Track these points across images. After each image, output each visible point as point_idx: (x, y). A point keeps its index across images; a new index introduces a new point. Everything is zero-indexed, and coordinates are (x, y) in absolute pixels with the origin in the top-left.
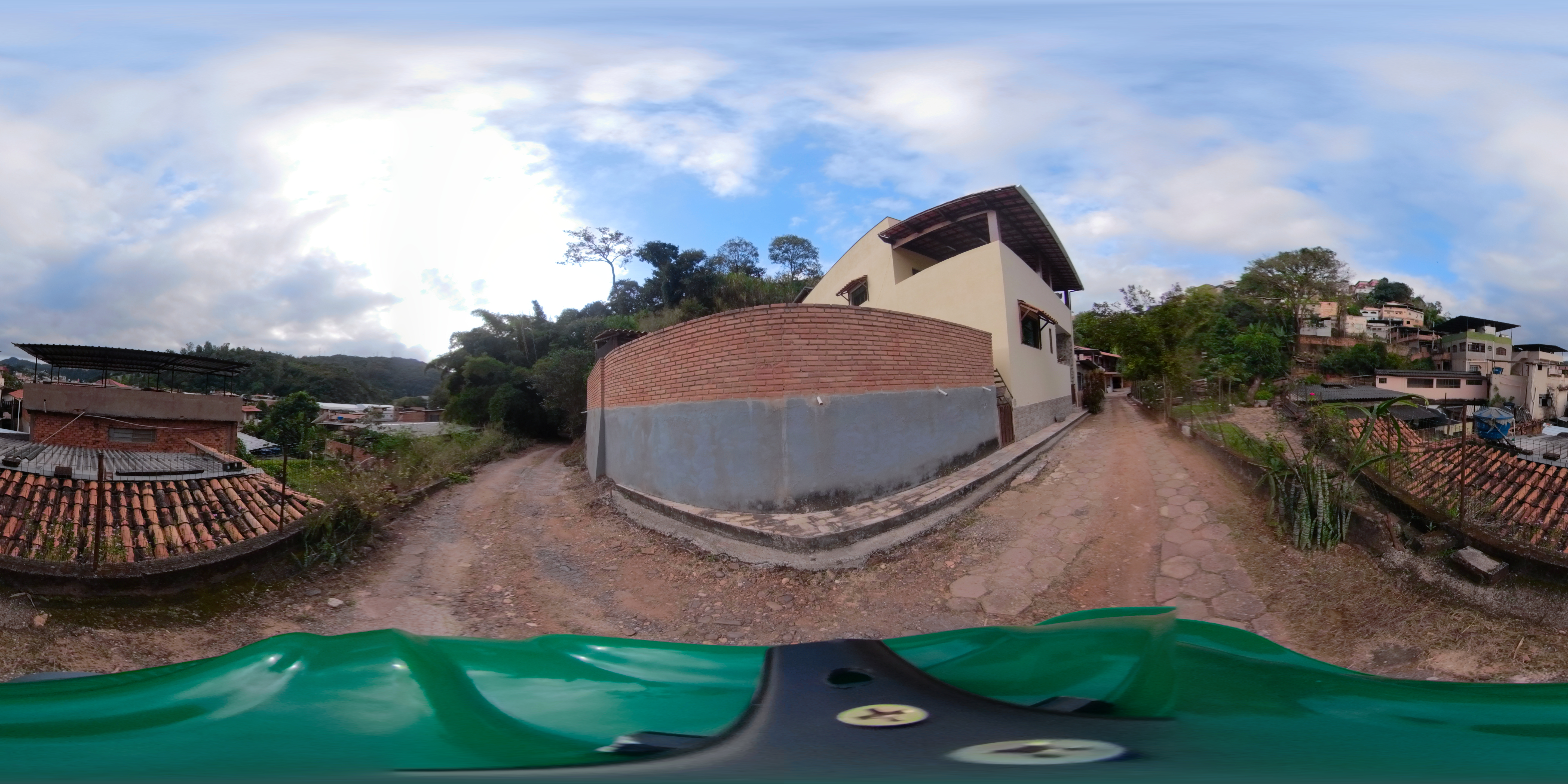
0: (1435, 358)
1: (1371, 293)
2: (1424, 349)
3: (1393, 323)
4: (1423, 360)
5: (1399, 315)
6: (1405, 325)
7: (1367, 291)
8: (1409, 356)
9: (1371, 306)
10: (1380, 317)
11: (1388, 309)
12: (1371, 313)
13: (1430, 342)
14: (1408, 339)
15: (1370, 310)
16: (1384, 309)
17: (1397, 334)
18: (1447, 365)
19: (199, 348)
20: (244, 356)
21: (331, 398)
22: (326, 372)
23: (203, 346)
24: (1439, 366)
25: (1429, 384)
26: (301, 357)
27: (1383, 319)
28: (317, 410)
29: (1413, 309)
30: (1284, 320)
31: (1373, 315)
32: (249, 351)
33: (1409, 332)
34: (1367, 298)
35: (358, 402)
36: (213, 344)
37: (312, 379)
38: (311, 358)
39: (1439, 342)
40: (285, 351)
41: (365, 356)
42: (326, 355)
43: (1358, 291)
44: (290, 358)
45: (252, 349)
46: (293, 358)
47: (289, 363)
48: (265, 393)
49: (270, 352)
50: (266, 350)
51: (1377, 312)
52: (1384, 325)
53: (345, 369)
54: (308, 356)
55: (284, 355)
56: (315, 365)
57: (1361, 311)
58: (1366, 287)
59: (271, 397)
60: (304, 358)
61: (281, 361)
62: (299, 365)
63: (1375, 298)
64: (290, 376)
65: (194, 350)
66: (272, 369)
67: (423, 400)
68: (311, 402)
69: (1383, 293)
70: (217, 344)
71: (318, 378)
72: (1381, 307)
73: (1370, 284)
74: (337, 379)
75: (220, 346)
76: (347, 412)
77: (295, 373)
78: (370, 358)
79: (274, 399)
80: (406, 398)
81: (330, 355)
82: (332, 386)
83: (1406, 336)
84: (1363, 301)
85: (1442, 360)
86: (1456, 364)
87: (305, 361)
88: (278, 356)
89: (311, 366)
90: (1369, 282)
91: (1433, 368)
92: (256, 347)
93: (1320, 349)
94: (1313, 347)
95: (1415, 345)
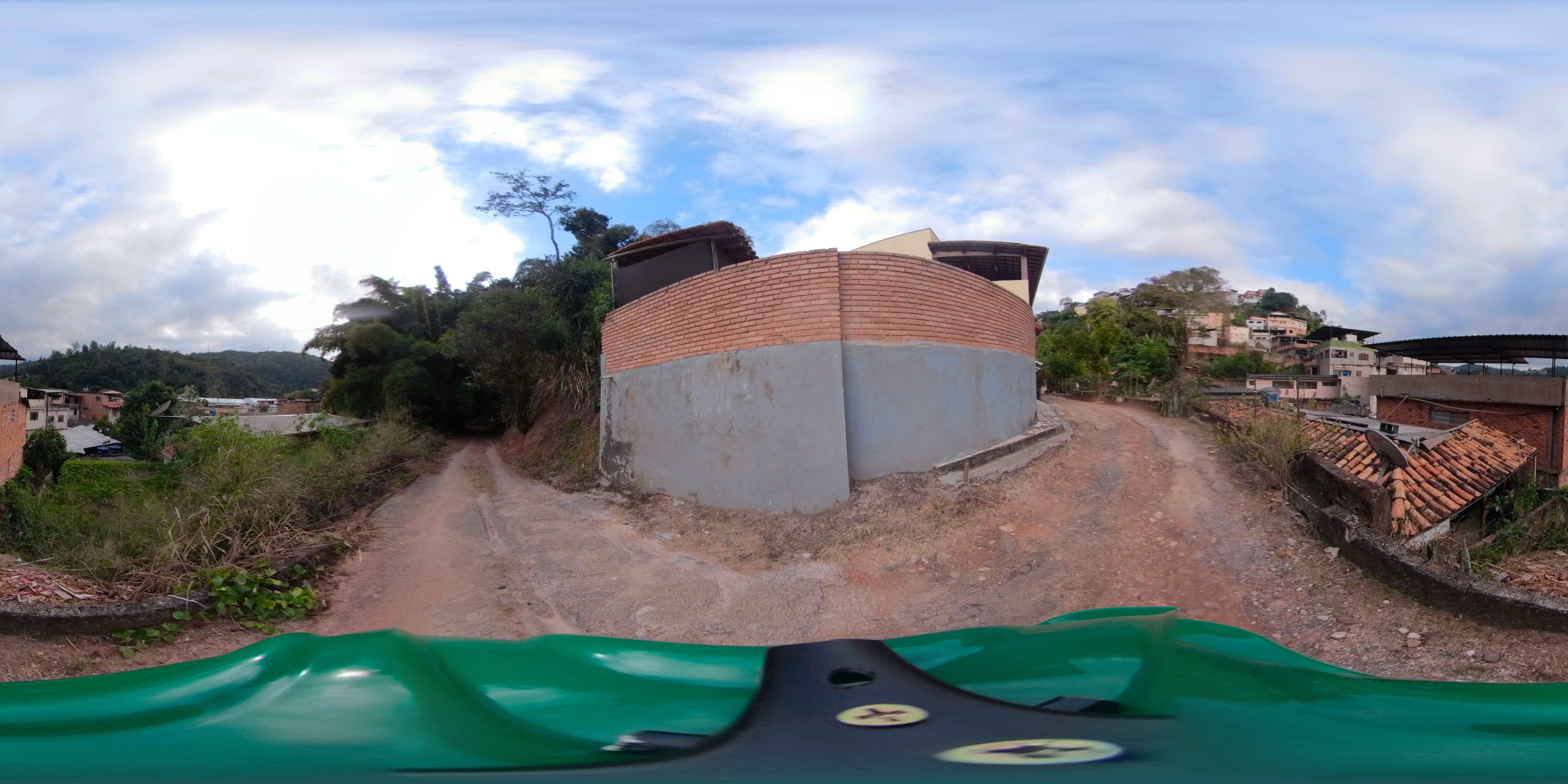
0: (1307, 364)
1: (1258, 303)
2: (1297, 357)
5: (1283, 325)
6: (1288, 334)
7: (1255, 301)
8: (1284, 362)
9: (1257, 316)
11: (1273, 319)
13: (1304, 350)
14: (1286, 347)
15: (1255, 319)
17: (1278, 342)
18: (1316, 370)
19: (85, 348)
20: (130, 354)
22: (213, 369)
24: (1309, 371)
26: (189, 354)
27: (1267, 329)
30: (1174, 330)
31: (1258, 324)
33: (1289, 341)
34: (1255, 307)
35: (246, 396)
36: (100, 343)
37: (198, 375)
38: (200, 355)
39: (1312, 349)
40: (173, 349)
41: (255, 351)
42: (216, 352)
43: (1246, 301)
44: (177, 355)
45: (139, 347)
46: (181, 354)
47: (175, 360)
49: (158, 350)
50: (154, 347)
51: (1263, 322)
52: (1267, 334)
53: (234, 365)
54: (197, 352)
55: (172, 352)
56: (203, 361)
57: (1248, 321)
58: (1254, 297)
60: (194, 354)
61: (166, 358)
62: (185, 361)
63: (1262, 308)
64: (176, 372)
65: (80, 350)
66: (158, 366)
67: (313, 393)
69: (1269, 303)
71: (204, 374)
72: (1266, 317)
74: (224, 373)
77: (181, 369)
78: (260, 353)
80: (296, 392)
81: (219, 351)
82: (223, 382)
84: (1250, 311)
85: (1311, 366)
86: (1320, 369)
87: (193, 357)
88: (166, 353)
89: (199, 362)
90: (1257, 292)
91: (1304, 373)
93: (1206, 357)
94: (1200, 355)
95: (1292, 353)
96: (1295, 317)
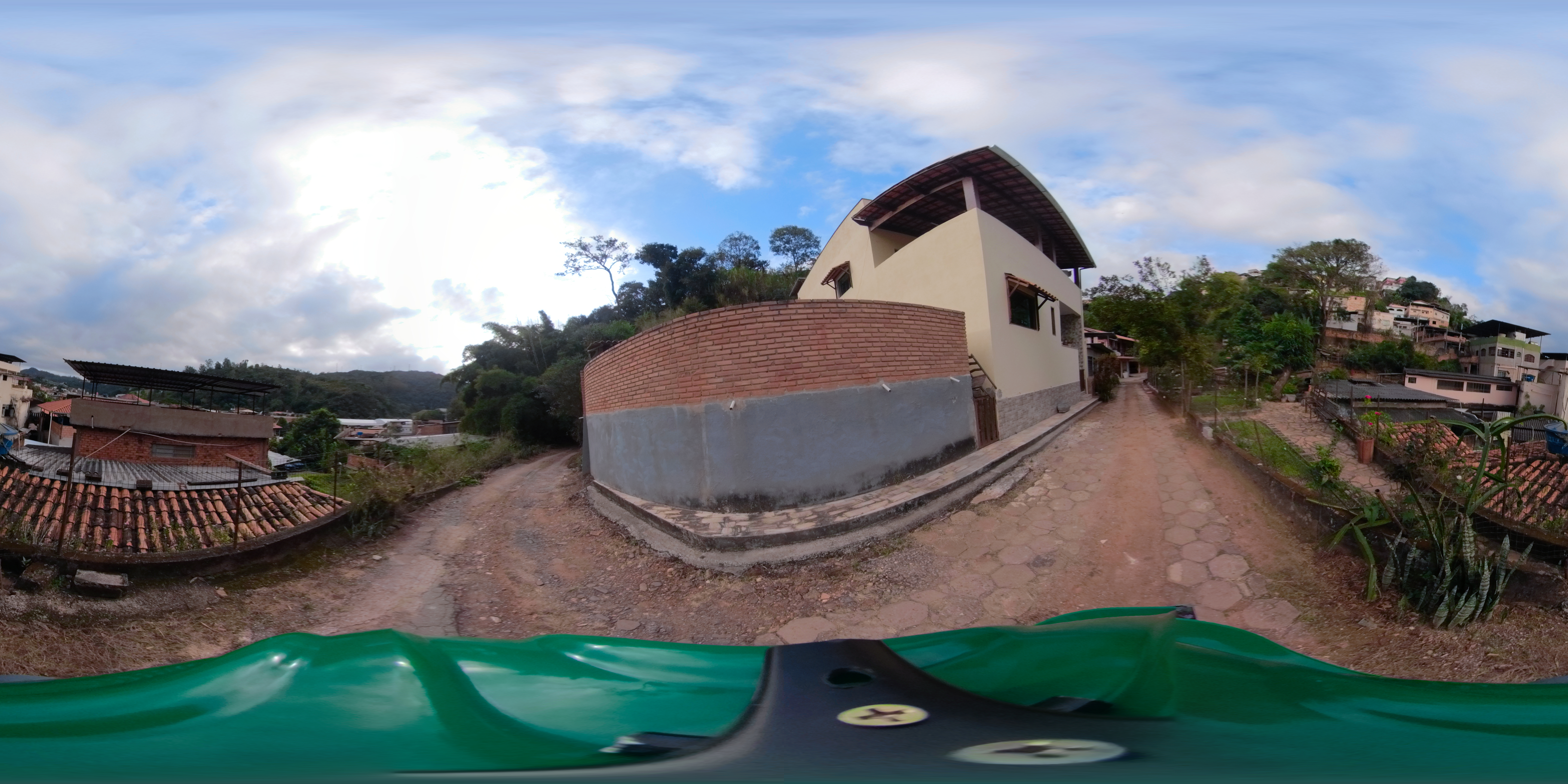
0: (1463, 360)
1: (1398, 290)
2: (1452, 350)
3: (1421, 321)
4: (1451, 361)
5: (1425, 315)
6: (1431, 324)
7: (1394, 288)
8: (1437, 356)
9: (1397, 304)
10: (1406, 315)
11: (1415, 307)
12: (1397, 311)
13: (1456, 344)
14: (1434, 339)
15: (1396, 307)
16: (1411, 307)
17: (1424, 333)
18: (1475, 368)
19: (218, 365)
20: (263, 373)
21: (350, 414)
22: (343, 388)
23: (221, 363)
24: (1466, 369)
25: (1459, 387)
26: (318, 373)
27: (1409, 317)
28: (338, 426)
29: (1440, 309)
30: (1311, 310)
31: (1399, 312)
32: (267, 368)
33: (1435, 332)
34: (1394, 295)
35: (376, 417)
36: (232, 361)
37: (330, 396)
38: (329, 375)
39: (1467, 345)
40: (303, 368)
41: (382, 371)
42: (343, 371)
43: (1385, 287)
44: (308, 375)
45: (270, 365)
46: (311, 374)
47: (307, 380)
48: (283, 410)
49: (288, 369)
50: (284, 367)
51: (1404, 310)
52: (1409, 323)
53: (363, 385)
54: (326, 372)
55: (302, 371)
56: (333, 381)
57: (1388, 308)
58: (1394, 284)
59: (290, 414)
60: (322, 374)
61: (299, 378)
62: (317, 382)
63: (1402, 296)
64: (308, 392)
65: (213, 366)
66: (291, 386)
67: (441, 413)
68: (332, 418)
69: (1410, 291)
70: (236, 361)
71: (336, 395)
72: (1408, 305)
73: (1397, 281)
74: (355, 395)
75: (239, 363)
76: (366, 427)
77: (313, 389)
78: (387, 373)
79: (292, 416)
80: (424, 412)
81: (347, 371)
82: (350, 402)
83: (1432, 336)
84: (1389, 298)
85: (1470, 363)
86: (1484, 368)
87: (323, 377)
88: (296, 373)
89: (329, 382)
90: (1397, 280)
91: (1460, 371)
92: (274, 364)
93: (1346, 343)
94: (1338, 341)
95: (1442, 345)
96: (1438, 308)
